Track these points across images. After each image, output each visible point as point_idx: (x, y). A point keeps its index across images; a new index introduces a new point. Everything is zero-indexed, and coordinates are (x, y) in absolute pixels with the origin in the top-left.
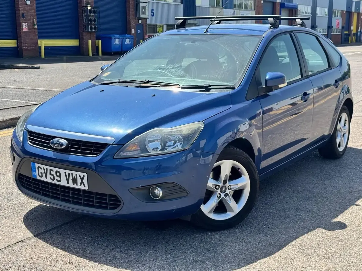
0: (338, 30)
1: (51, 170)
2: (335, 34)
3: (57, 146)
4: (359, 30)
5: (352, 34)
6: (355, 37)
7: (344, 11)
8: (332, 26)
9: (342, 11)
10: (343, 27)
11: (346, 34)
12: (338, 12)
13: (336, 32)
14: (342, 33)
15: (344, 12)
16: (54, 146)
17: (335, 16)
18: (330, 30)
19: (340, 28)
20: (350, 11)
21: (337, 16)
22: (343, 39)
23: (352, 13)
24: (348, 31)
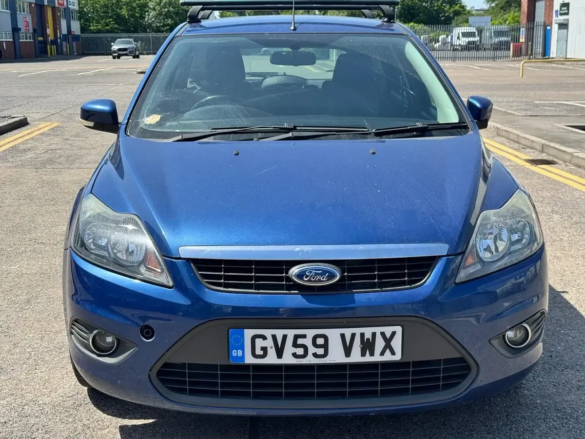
0: (28, 35)
1: (296, 337)
2: (25, 40)
3: (320, 281)
4: (59, 36)
5: (50, 40)
6: (55, 46)
7: (32, 3)
8: (19, 27)
9: (30, 4)
10: (35, 30)
11: (40, 42)
12: (23, 4)
13: (26, 39)
14: (34, 39)
15: (33, 5)
16: (309, 281)
17: (20, 11)
18: (16, 34)
19: (31, 31)
20: (42, 4)
21: (24, 11)
22: (38, 50)
23: (45, 6)
24: (43, 36)
